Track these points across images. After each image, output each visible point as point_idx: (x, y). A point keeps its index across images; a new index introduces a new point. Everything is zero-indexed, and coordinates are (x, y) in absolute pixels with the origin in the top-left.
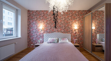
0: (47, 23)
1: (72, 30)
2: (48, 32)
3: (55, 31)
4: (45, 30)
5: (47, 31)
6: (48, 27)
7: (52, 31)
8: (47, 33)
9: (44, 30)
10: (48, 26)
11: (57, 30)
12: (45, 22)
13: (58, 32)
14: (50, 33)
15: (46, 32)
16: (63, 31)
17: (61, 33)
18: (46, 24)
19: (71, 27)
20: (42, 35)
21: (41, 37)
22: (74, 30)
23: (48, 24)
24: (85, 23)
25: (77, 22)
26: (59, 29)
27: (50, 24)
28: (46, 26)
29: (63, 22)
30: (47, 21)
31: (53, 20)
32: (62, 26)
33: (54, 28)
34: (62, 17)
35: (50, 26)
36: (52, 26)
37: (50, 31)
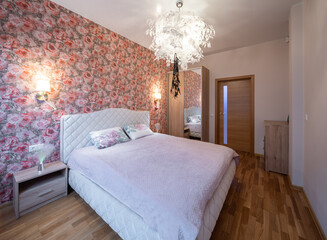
0: (74, 67)
1: (150, 102)
2: (79, 110)
3: (108, 104)
4: (64, 97)
5: (74, 105)
6: (80, 86)
7: (95, 105)
8: (75, 111)
9: (56, 98)
10: (77, 80)
11: (116, 102)
12: (62, 62)
13: (117, 107)
14: (88, 110)
15: (67, 110)
18: (68, 71)
19: (149, 93)
22: (153, 102)
23: (80, 73)
25: (158, 83)
26: (120, 97)
27: (89, 75)
28: (70, 82)
29: (130, 77)
30: (73, 61)
31: (100, 60)
32: (127, 87)
33: (105, 94)
34: (128, 60)
35: (90, 84)
36: (96, 86)
37: (88, 104)
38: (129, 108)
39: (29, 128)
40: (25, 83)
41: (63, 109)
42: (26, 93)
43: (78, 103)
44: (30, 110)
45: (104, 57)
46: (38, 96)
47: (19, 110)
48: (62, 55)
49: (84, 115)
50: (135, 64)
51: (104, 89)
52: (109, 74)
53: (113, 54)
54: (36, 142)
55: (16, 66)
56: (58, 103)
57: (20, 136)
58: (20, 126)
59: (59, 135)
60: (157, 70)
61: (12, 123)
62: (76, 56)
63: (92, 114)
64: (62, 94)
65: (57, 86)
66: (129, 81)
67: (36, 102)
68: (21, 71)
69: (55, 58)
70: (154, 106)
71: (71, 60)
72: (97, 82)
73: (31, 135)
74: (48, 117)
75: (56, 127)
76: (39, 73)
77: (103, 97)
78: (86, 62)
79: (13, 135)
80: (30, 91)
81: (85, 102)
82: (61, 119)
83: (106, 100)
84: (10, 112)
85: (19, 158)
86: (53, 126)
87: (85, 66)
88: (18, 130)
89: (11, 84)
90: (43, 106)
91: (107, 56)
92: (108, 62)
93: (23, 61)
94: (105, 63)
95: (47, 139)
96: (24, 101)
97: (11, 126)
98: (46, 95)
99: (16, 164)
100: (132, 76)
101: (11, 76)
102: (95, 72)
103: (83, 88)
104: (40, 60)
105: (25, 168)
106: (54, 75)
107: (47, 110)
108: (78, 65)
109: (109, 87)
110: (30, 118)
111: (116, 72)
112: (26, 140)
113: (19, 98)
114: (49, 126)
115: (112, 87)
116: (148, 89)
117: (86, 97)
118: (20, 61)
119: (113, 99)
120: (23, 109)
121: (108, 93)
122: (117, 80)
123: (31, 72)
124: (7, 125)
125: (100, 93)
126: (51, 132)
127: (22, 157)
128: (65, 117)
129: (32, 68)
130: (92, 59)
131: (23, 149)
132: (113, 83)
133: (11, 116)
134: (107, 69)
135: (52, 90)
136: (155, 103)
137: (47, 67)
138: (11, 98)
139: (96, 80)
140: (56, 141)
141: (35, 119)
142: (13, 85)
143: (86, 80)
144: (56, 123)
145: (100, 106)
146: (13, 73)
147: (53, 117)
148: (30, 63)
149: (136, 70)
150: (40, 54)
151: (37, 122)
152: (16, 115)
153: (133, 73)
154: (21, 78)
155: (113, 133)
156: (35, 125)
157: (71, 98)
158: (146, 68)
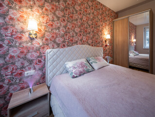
0: (54, 14)
2: (58, 45)
3: (77, 42)
4: (48, 35)
5: (55, 42)
6: (59, 28)
7: (68, 42)
8: (56, 46)
9: (43, 36)
10: (56, 24)
11: (81, 40)
12: (46, 10)
13: (82, 44)
14: (64, 46)
15: (50, 45)
16: (90, 41)
18: (50, 17)
20: (36, 54)
21: (31, 62)
22: (104, 41)
23: (58, 18)
25: (107, 27)
26: (84, 37)
27: (64, 20)
28: (52, 25)
29: (90, 22)
30: (54, 10)
31: (71, 10)
32: (89, 30)
33: (75, 35)
34: (89, 11)
35: (65, 27)
36: (68, 28)
37: (64, 42)
38: (89, 45)
39: (25, 58)
40: (21, 24)
41: (47, 45)
42: (22, 32)
43: (57, 40)
44: (25, 45)
45: (74, 8)
46: (30, 34)
47: (17, 44)
48: (46, 4)
49: (61, 50)
50: (93, 13)
51: (74, 31)
52: (77, 20)
53: (79, 5)
54: (30, 69)
55: (15, 11)
56: (44, 40)
57: (18, 64)
58: (19, 57)
59: (45, 64)
60: (107, 18)
61: (13, 54)
62: (55, 6)
63: (67, 49)
64: (47, 34)
65: (43, 27)
66: (89, 25)
67: (29, 39)
68: (18, 15)
69: (42, 7)
70: (105, 44)
71: (53, 8)
72: (70, 26)
73: (26, 64)
74: (38, 50)
75: (43, 58)
76: (31, 17)
77: (73, 36)
78: (62, 11)
79: (13, 64)
80: (25, 30)
81: (62, 40)
82: (46, 52)
83: (76, 39)
84: (11, 46)
85: (18, 81)
86: (41, 57)
87: (62, 14)
88: (17, 60)
89: (12, 25)
90: (34, 42)
91: (76, 7)
92: (77, 11)
93: (20, 8)
94: (75, 12)
95: (37, 67)
96: (20, 38)
97: (12, 57)
98: (36, 34)
99: (15, 86)
100: (91, 22)
101: (11, 19)
102: (68, 18)
103: (60, 30)
104: (31, 7)
105: (22, 88)
106: (41, 19)
107: (37, 45)
108: (57, 13)
109: (77, 30)
110: (25, 51)
111: (81, 19)
112: (23, 67)
113: (17, 36)
114: (38, 57)
115: (79, 30)
116: (101, 31)
117: (62, 36)
118: (18, 8)
119: (80, 38)
120: (20, 44)
121: (76, 33)
122: (82, 25)
123: (25, 16)
124: (9, 56)
125: (71, 33)
126: (40, 61)
127: (20, 80)
128: (49, 50)
129: (26, 13)
130: (66, 8)
131: (21, 74)
132: (79, 27)
133: (12, 49)
134: (76, 16)
135: (40, 30)
136: (106, 41)
137: (37, 13)
138: (12, 35)
139: (69, 24)
140: (43, 68)
141: (28, 52)
142: (13, 26)
143: (63, 24)
144: (43, 55)
145: (71, 43)
146: (13, 16)
147: (41, 50)
148: (25, 9)
149: (94, 18)
150: (31, 3)
151: (30, 54)
152: (15, 49)
153: (92, 20)
154: (18, 20)
155: (81, 64)
156: (29, 56)
157: (53, 37)
158: (100, 17)
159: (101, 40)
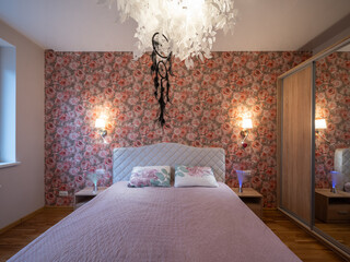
0: (126, 104)
1: (229, 135)
2: (131, 143)
3: (161, 138)
4: (119, 131)
5: (126, 139)
7: (146, 139)
9: (113, 133)
11: (170, 135)
13: (172, 141)
14: (139, 144)
15: (121, 143)
16: (191, 136)
17: (186, 146)
19: (227, 121)
20: (106, 152)
21: (101, 160)
22: (238, 134)
23: (130, 107)
24: (287, 105)
25: (251, 101)
26: (176, 129)
27: (139, 108)
28: (123, 118)
32: (188, 116)
34: (188, 80)
35: (140, 117)
36: (146, 119)
37: (139, 138)
38: (190, 143)
39: (97, 156)
41: (118, 142)
43: (129, 136)
44: (97, 142)
48: (117, 95)
57: (92, 161)
58: (92, 154)
62: (128, 92)
64: (117, 129)
65: (113, 122)
66: (189, 107)
71: (124, 97)
74: (108, 149)
81: (136, 135)
83: (158, 133)
86: (111, 156)
87: (136, 100)
88: (91, 157)
96: (94, 136)
100: (194, 100)
102: (145, 104)
103: (134, 122)
106: (111, 113)
110: (97, 149)
112: (95, 165)
113: (91, 134)
114: (108, 156)
116: (226, 113)
120: (93, 142)
123: (97, 114)
125: (151, 126)
126: (110, 161)
130: (142, 91)
133: (88, 146)
135: (110, 126)
136: (243, 135)
139: (146, 112)
141: (100, 150)
143: (137, 114)
145: (150, 140)
147: (111, 148)
150: (102, 98)
151: (101, 152)
153: (196, 96)
156: (100, 154)
157: (124, 132)
158: (220, 83)
159: (225, 132)
